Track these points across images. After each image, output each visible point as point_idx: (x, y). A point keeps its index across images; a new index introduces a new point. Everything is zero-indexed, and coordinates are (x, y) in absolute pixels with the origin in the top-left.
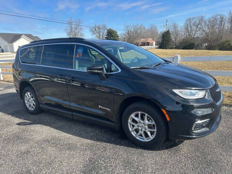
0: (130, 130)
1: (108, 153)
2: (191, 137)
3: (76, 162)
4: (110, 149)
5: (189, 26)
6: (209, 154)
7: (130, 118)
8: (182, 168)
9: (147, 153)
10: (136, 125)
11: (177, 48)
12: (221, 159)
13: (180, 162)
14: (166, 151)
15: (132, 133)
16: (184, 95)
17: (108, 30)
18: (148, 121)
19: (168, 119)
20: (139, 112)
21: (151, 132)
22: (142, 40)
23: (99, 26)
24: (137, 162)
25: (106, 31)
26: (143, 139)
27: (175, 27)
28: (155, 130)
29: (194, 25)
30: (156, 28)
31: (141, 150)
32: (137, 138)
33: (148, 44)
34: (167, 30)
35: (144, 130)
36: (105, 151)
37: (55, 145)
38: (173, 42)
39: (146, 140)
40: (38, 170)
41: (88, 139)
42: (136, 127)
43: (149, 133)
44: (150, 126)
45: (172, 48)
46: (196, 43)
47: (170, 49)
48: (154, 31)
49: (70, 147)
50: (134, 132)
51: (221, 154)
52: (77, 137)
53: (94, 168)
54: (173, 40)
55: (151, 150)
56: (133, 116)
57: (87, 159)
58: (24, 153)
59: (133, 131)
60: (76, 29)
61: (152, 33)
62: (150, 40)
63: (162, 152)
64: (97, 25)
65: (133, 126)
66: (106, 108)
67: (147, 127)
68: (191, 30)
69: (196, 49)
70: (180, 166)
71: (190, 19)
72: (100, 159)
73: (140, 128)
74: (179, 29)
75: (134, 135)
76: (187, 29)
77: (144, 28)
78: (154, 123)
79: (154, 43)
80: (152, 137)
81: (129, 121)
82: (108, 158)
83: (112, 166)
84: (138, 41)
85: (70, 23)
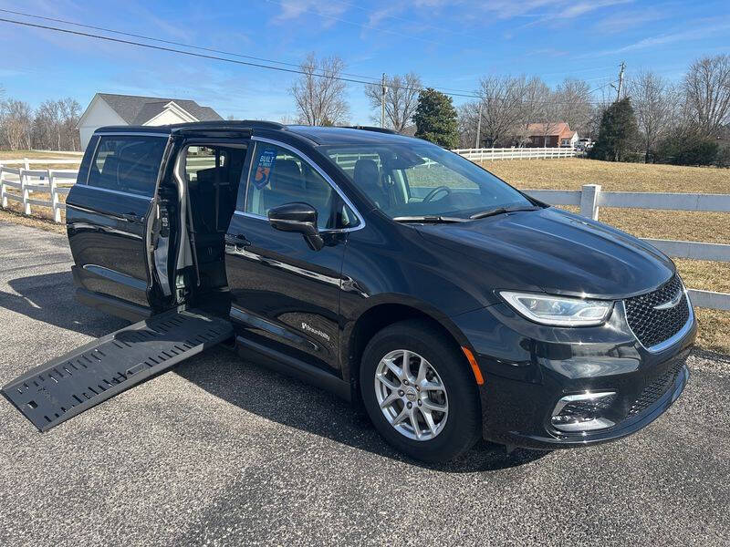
0: (381, 401)
1: (306, 461)
2: (547, 440)
3: (211, 473)
4: (314, 451)
5: (703, 86)
6: (608, 501)
7: (380, 367)
8: (504, 529)
9: (417, 476)
10: (395, 389)
11: (653, 158)
12: (639, 522)
13: (506, 512)
14: (477, 476)
15: (385, 411)
16: (533, 310)
17: (423, 93)
18: (429, 379)
19: (480, 380)
20: (405, 352)
21: (434, 413)
22: (535, 128)
23: (397, 81)
24: (378, 496)
25: (417, 96)
26: (413, 432)
27: (650, 87)
28: (446, 409)
29: (721, 83)
30: (584, 88)
31: (401, 464)
32: (398, 427)
33: (553, 142)
34: (622, 97)
35: (415, 404)
36: (299, 454)
37: (173, 421)
38: (639, 137)
39: (420, 436)
40: (110, 480)
41: (265, 417)
42: (395, 396)
43: (429, 418)
44: (433, 397)
45: (635, 159)
46: (722, 146)
47: (627, 160)
48: (577, 98)
49: (210, 432)
50: (392, 409)
51: (646, 506)
52: (236, 408)
53: (253, 496)
54: (642, 130)
55: (432, 469)
56: (388, 360)
57: (243, 470)
58: (88, 433)
59: (387, 406)
60: (325, 86)
61: (571, 105)
62: (560, 129)
63: (465, 477)
64: (391, 77)
65: (389, 392)
66: (319, 333)
67: (424, 397)
68: (709, 100)
69: (720, 165)
70: (501, 522)
71: (707, 63)
72: (278, 474)
73: (405, 400)
74: (663, 94)
75: (390, 419)
76: (692, 95)
77: (545, 90)
78: (442, 387)
79: (575, 138)
80: (435, 430)
81: (379, 375)
82: (302, 472)
83: (303, 497)
84: (521, 132)
85: (308, 70)
